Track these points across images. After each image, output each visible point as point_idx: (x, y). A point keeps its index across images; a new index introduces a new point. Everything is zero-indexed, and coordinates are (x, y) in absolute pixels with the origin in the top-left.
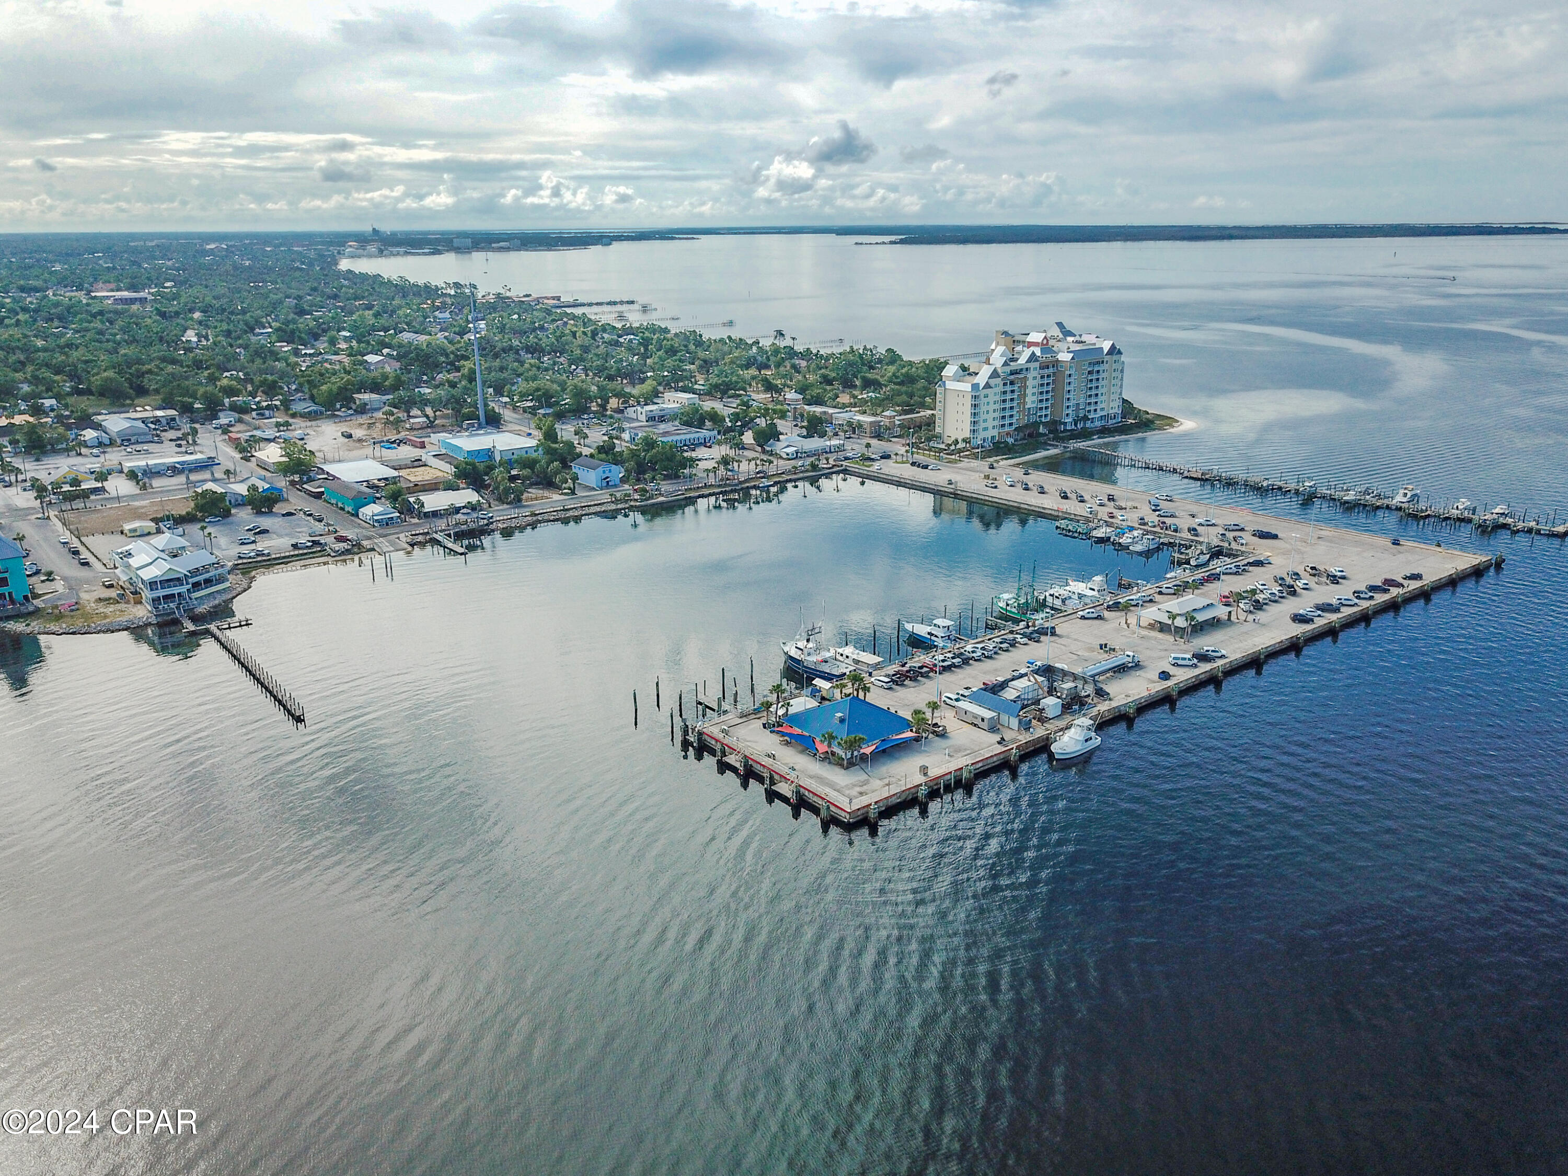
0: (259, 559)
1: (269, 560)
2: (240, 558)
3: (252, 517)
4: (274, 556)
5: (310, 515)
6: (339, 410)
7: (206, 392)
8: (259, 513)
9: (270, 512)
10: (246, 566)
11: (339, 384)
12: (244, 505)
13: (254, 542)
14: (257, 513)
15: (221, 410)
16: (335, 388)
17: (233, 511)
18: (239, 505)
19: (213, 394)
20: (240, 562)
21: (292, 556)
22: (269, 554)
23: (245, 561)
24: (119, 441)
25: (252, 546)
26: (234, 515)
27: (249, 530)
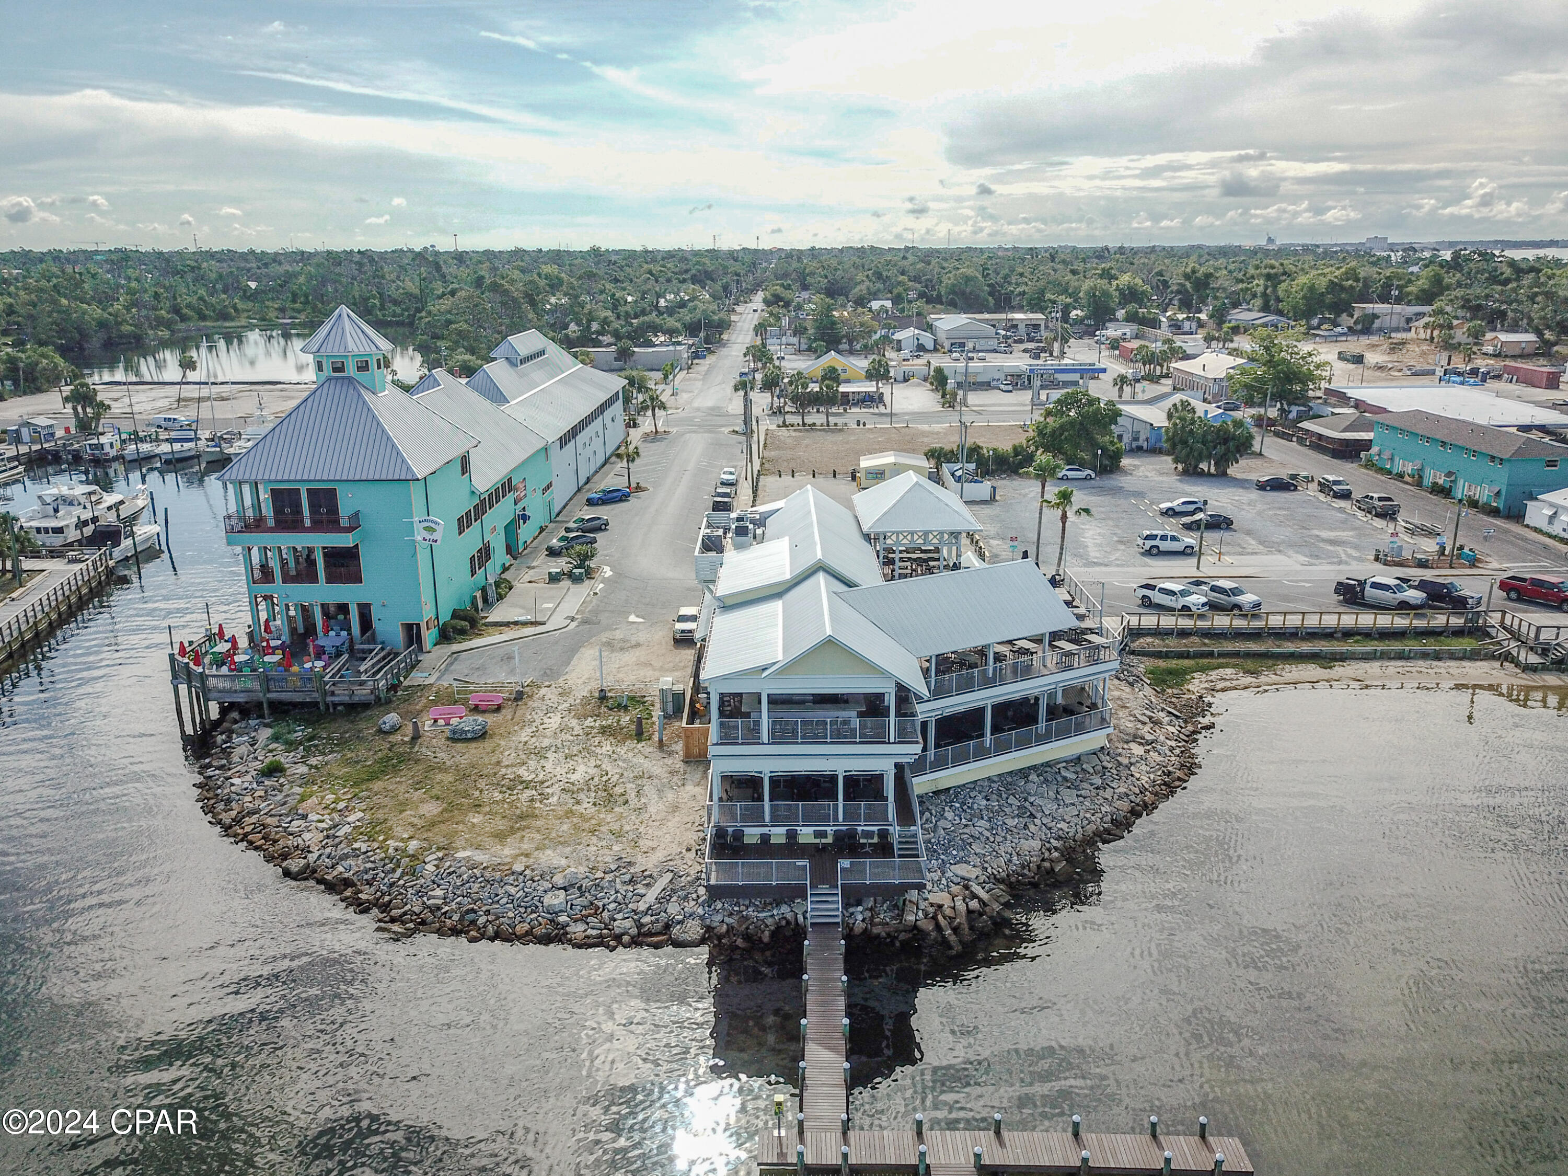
0: (1222, 621)
1: (1256, 635)
2: (1147, 603)
3: (1172, 481)
4: (1275, 621)
5: (1346, 495)
6: (1318, 328)
7: (1095, 288)
8: (1191, 472)
9: (1222, 475)
10: (1173, 644)
11: (1329, 277)
12: (1155, 451)
13: (1187, 552)
14: (1186, 473)
15: (1111, 320)
16: (1322, 283)
17: (1125, 462)
18: (1140, 448)
19: (1106, 294)
20: (1149, 621)
21: (1348, 634)
22: (1255, 611)
23: (1167, 621)
24: (947, 345)
25: (1187, 567)
26: (1125, 472)
27: (1171, 513)
